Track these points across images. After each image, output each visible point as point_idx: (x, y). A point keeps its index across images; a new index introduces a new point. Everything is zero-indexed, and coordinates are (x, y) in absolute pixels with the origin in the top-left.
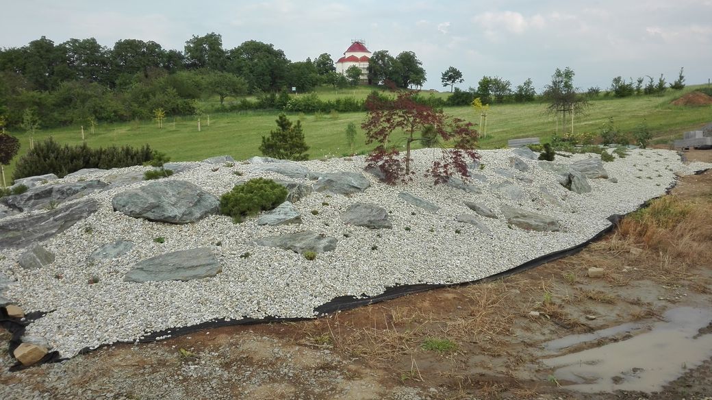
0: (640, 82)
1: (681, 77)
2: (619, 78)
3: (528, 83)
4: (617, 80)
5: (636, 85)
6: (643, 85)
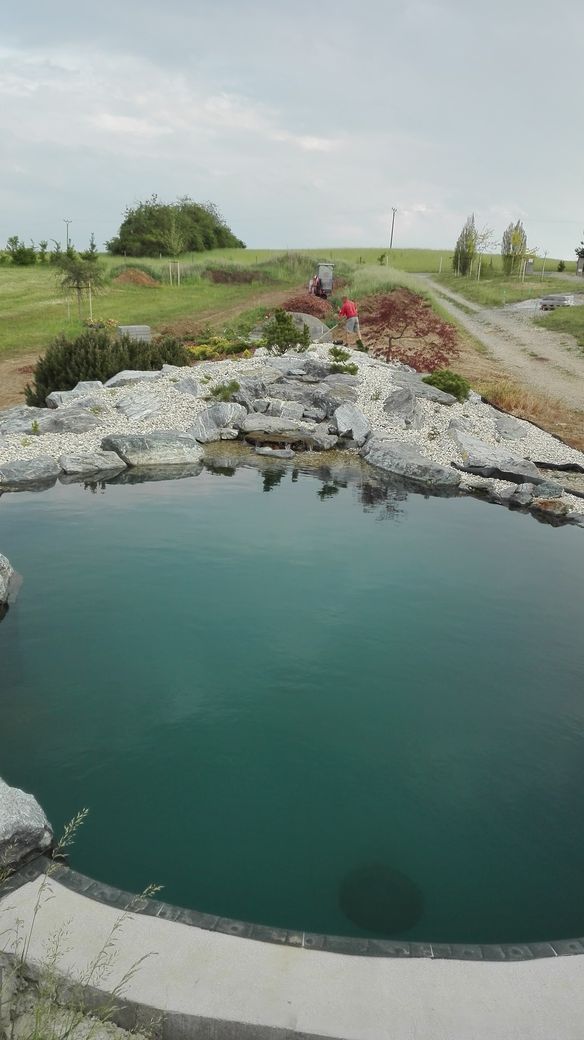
0: (44, 246)
1: (93, 246)
2: (16, 238)
4: (14, 241)
5: (38, 249)
6: (47, 250)
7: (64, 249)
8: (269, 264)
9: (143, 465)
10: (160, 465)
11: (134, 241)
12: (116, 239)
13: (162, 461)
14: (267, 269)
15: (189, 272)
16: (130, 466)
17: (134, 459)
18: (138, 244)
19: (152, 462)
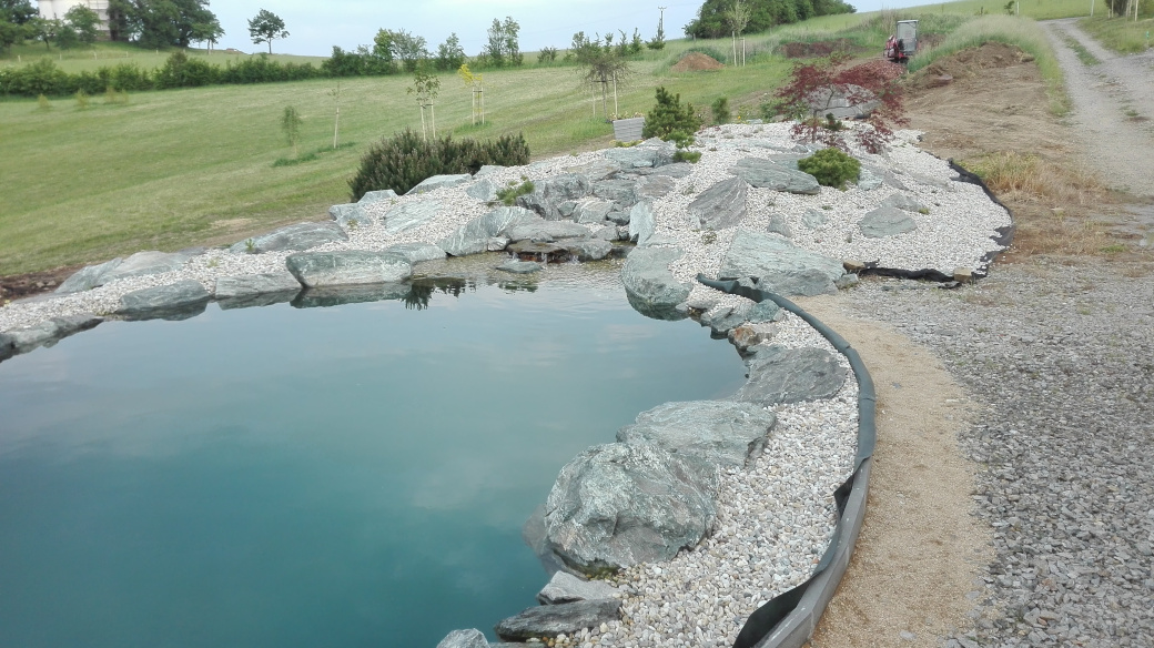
0: (609, 39)
1: (660, 33)
2: (581, 34)
3: (453, 40)
4: (579, 37)
5: (603, 44)
6: (613, 43)
7: (630, 41)
8: (859, 28)
9: (323, 286)
10: (347, 285)
11: (714, 21)
12: (695, 22)
13: (349, 280)
14: (853, 35)
15: (759, 49)
16: (305, 287)
17: (311, 280)
18: (718, 24)
19: (336, 282)
